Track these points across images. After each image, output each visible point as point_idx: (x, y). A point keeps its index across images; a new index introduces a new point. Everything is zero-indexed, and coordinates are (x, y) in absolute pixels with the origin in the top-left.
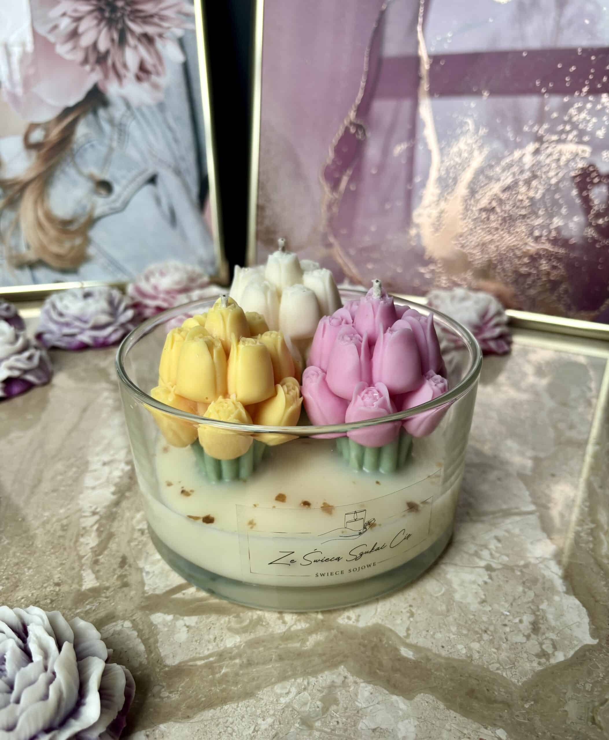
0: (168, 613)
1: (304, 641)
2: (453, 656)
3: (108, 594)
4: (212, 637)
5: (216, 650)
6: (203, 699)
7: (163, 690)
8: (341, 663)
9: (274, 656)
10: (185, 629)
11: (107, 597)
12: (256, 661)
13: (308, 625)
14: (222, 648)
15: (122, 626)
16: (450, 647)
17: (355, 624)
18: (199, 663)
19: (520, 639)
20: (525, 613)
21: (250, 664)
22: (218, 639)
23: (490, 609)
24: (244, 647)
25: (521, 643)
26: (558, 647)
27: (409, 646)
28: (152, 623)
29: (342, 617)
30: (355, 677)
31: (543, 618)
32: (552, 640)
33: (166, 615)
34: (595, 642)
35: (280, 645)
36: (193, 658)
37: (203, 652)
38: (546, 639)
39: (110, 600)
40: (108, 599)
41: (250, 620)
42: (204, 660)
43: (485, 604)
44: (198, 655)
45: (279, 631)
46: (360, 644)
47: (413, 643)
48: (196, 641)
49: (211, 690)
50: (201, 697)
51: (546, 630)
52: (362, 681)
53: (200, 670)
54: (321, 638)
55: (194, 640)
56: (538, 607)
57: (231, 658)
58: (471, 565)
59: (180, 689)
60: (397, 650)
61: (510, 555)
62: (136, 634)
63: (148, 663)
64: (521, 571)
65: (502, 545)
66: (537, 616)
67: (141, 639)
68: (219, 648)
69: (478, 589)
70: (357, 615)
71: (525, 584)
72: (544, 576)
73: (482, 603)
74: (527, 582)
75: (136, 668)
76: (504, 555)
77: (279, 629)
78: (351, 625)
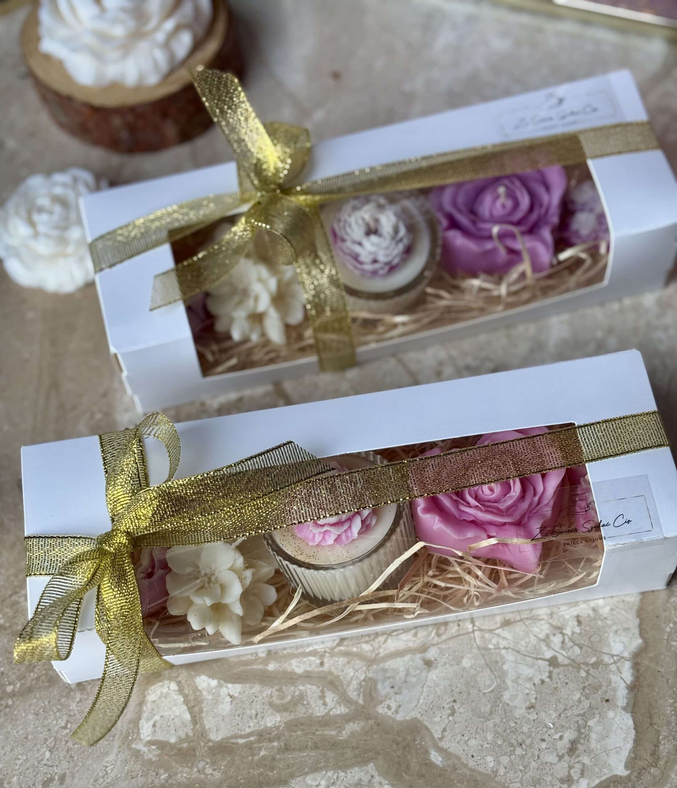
0: (212, 677)
1: (340, 729)
2: (479, 769)
4: (253, 712)
5: (256, 729)
6: (242, 781)
7: (207, 766)
8: (371, 759)
9: (310, 744)
10: (228, 699)
12: (293, 747)
13: (347, 710)
14: (262, 727)
15: (169, 687)
16: (479, 758)
17: (393, 716)
18: (241, 741)
19: (552, 758)
20: (570, 728)
21: (287, 749)
22: (259, 716)
23: (535, 717)
24: (283, 727)
25: (551, 764)
26: (586, 774)
27: (440, 750)
28: (197, 687)
29: (383, 705)
30: (381, 777)
31: (586, 737)
32: (584, 764)
33: (211, 679)
34: (626, 773)
35: (317, 730)
36: (235, 734)
37: (244, 729)
38: (578, 762)
41: (292, 696)
42: (245, 738)
43: (532, 710)
44: (240, 733)
45: (318, 714)
46: (393, 741)
47: (445, 747)
48: (239, 715)
49: (249, 772)
50: (241, 779)
51: (583, 752)
52: (387, 782)
53: (240, 749)
54: (358, 728)
55: (237, 714)
56: (586, 722)
57: (270, 740)
58: (535, 656)
59: (222, 768)
60: (427, 753)
61: (584, 648)
62: (182, 699)
63: (194, 735)
64: (587, 672)
65: (581, 630)
66: (580, 733)
67: (187, 705)
68: (260, 726)
69: (532, 690)
70: (398, 705)
71: (586, 690)
72: (611, 682)
73: (530, 708)
74: (588, 687)
75: (183, 739)
76: (578, 645)
77: (319, 711)
78: (389, 717)
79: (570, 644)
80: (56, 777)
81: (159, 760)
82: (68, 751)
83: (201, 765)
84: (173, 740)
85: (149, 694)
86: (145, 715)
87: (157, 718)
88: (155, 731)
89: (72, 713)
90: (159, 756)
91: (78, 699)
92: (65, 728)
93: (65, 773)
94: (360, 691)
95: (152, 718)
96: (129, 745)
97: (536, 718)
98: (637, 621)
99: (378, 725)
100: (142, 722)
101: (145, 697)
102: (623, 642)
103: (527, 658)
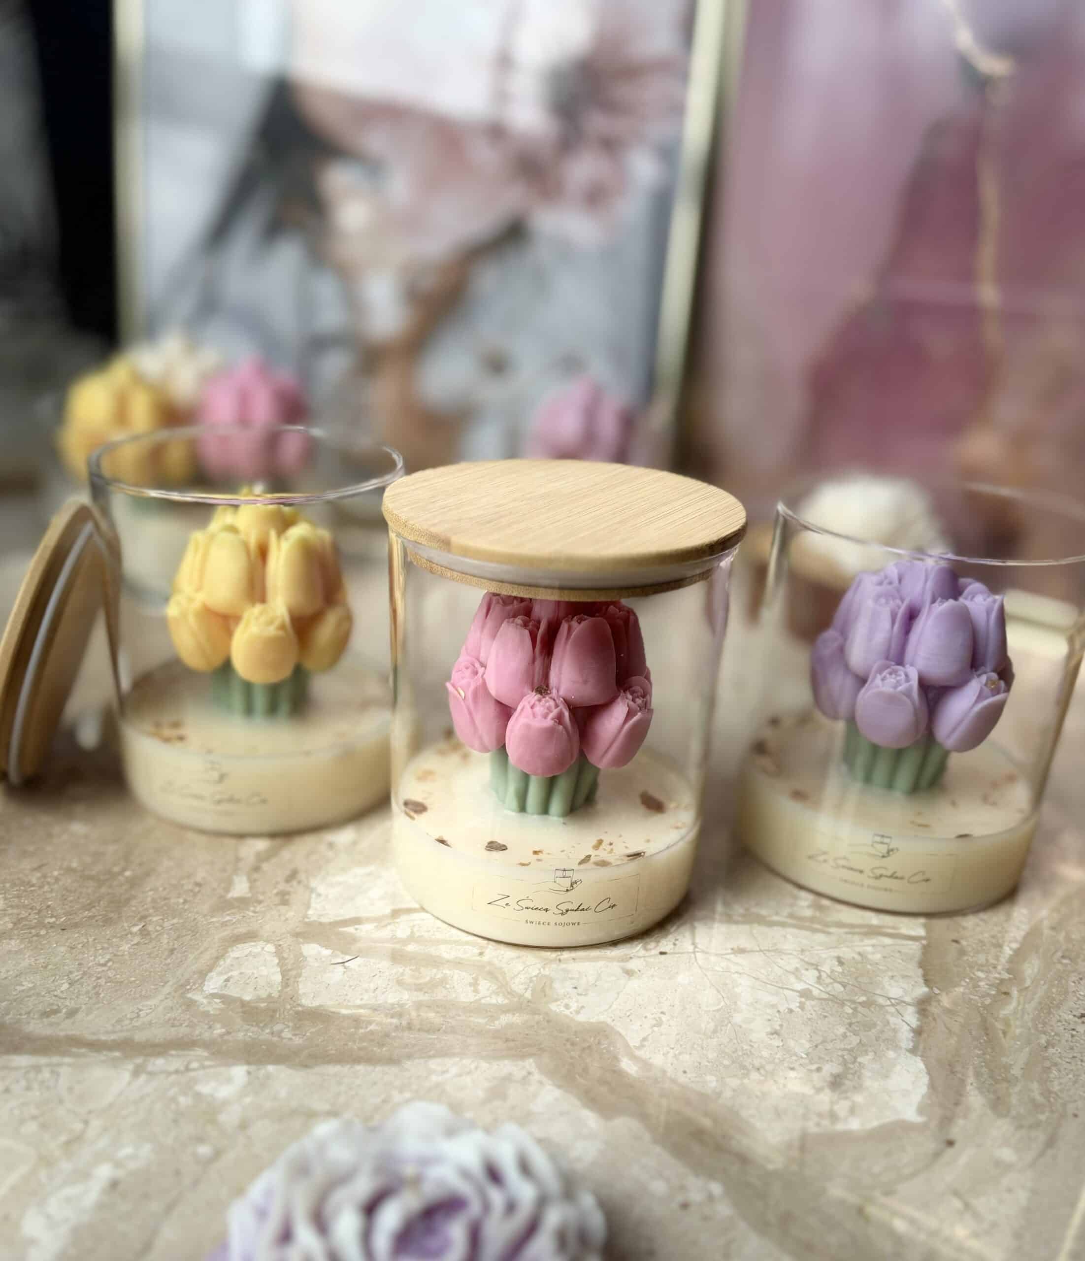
0: (327, 947)
1: (493, 1018)
2: (694, 1087)
3: (258, 909)
4: (372, 986)
5: (371, 1002)
6: (333, 1052)
7: (287, 1030)
8: (531, 1055)
9: (444, 1027)
10: (341, 969)
11: (255, 912)
12: (418, 1027)
13: (506, 1001)
14: (380, 1002)
15: (263, 948)
16: (695, 1075)
17: (571, 1015)
18: (344, 1011)
19: (806, 1090)
20: (832, 1061)
21: (410, 1027)
22: (379, 991)
24: (410, 1006)
25: (805, 1096)
26: (858, 1112)
27: (636, 1059)
28: (301, 954)
29: (559, 1003)
30: (543, 1076)
31: (855, 1073)
32: (853, 1102)
33: (324, 948)
35: (459, 1015)
36: (338, 1004)
37: (354, 1000)
38: (844, 1099)
39: (257, 917)
40: (257, 915)
41: (431, 978)
42: (350, 1009)
43: (775, 1036)
44: (346, 1003)
45: (465, 1000)
46: (567, 1041)
47: (644, 1057)
48: (351, 986)
49: (346, 1045)
50: (332, 1050)
51: (851, 1088)
52: (550, 1082)
53: (342, 1019)
54: (518, 1021)
55: (348, 985)
56: (855, 1058)
58: (780, 985)
59: (308, 1034)
60: (616, 1058)
61: (849, 988)
62: (277, 961)
63: (280, 996)
64: (855, 1009)
65: (843, 970)
66: (847, 1069)
67: (281, 968)
68: (376, 1000)
69: (776, 1016)
70: (580, 1005)
71: (853, 1026)
72: (888, 1023)
73: (772, 1034)
74: (857, 1024)
75: (263, 999)
76: (840, 983)
77: (466, 996)
78: (567, 1016)
79: (828, 981)
80: (64, 1011)
81: (220, 1014)
82: (95, 987)
83: (277, 1028)
84: (247, 998)
85: (233, 951)
86: (219, 969)
87: (235, 973)
88: (226, 986)
89: (119, 953)
90: (220, 1009)
91: (135, 942)
92: (104, 965)
93: (81, 1008)
94: (528, 985)
95: (226, 973)
96: (184, 993)
97: (781, 1044)
98: (920, 972)
99: (548, 1021)
100: (213, 974)
101: (227, 952)
102: (902, 988)
103: (768, 986)
